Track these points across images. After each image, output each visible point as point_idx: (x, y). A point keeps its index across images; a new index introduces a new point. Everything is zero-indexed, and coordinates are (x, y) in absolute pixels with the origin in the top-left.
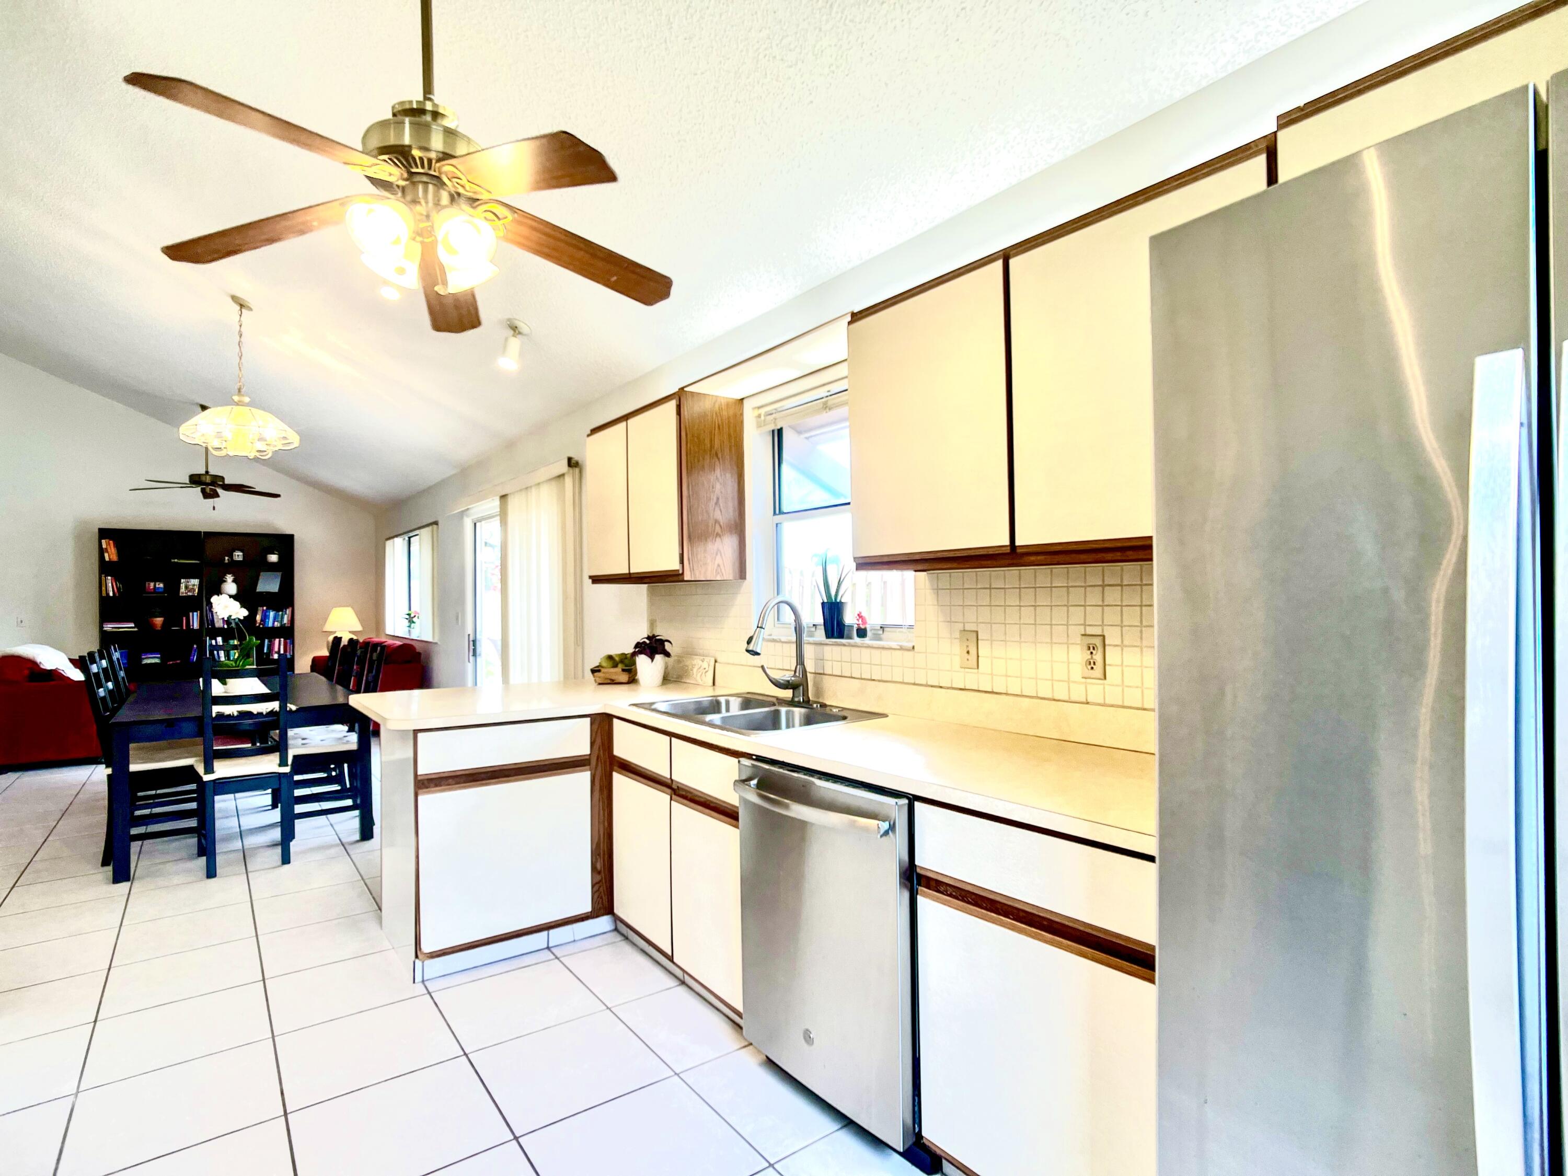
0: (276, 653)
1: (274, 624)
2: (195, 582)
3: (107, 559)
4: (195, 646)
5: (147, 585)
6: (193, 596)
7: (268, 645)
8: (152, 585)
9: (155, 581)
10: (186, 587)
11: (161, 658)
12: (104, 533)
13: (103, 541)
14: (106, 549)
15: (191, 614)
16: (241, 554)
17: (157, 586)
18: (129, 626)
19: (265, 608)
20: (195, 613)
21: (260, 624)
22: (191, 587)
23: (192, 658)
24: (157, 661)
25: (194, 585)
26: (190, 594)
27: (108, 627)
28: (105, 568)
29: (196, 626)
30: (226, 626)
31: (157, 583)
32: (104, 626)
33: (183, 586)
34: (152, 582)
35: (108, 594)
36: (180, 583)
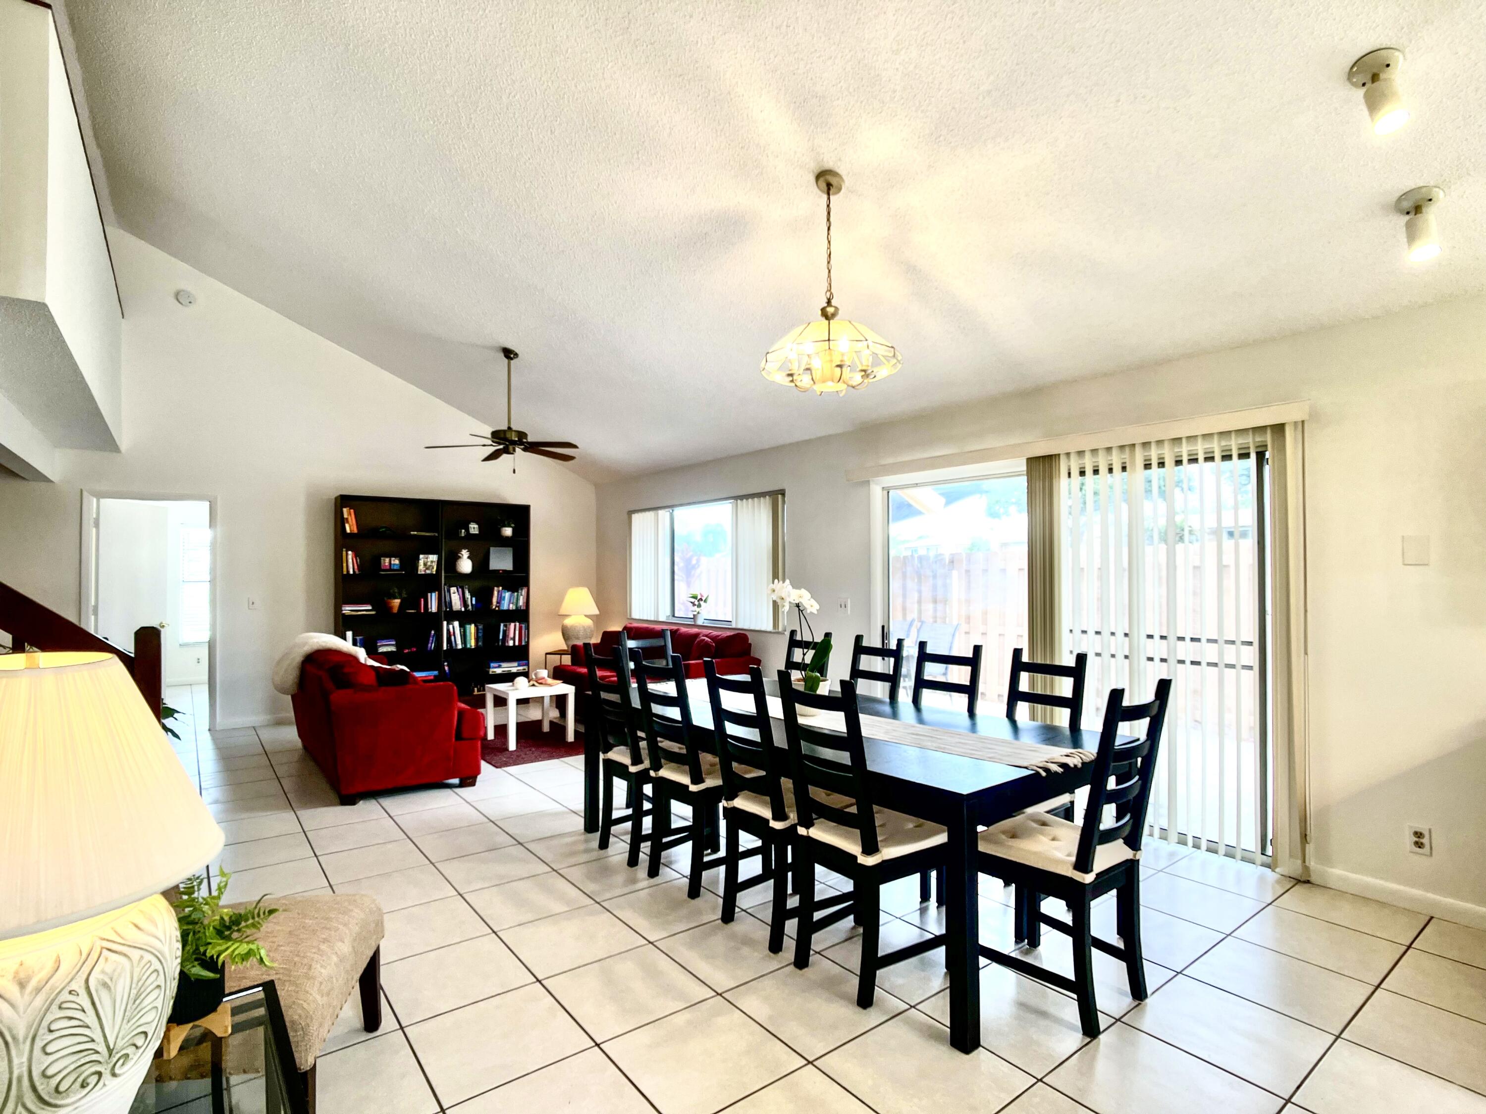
0: (511, 639)
1: (509, 605)
2: (433, 558)
3: (348, 530)
4: (433, 632)
5: (382, 561)
6: (431, 575)
7: (504, 630)
8: (387, 560)
9: (390, 556)
10: (425, 564)
11: (397, 645)
12: (344, 500)
13: (345, 510)
14: (347, 519)
15: (429, 594)
16: (476, 526)
17: (392, 562)
18: (365, 609)
19: (501, 588)
20: (433, 594)
21: (496, 607)
22: (429, 564)
23: (430, 645)
24: (393, 649)
25: (432, 562)
26: (428, 572)
27: (347, 609)
28: (342, 541)
29: (434, 608)
30: (463, 609)
31: (393, 559)
32: (343, 609)
33: (421, 562)
34: (387, 557)
35: (348, 571)
36: (418, 559)
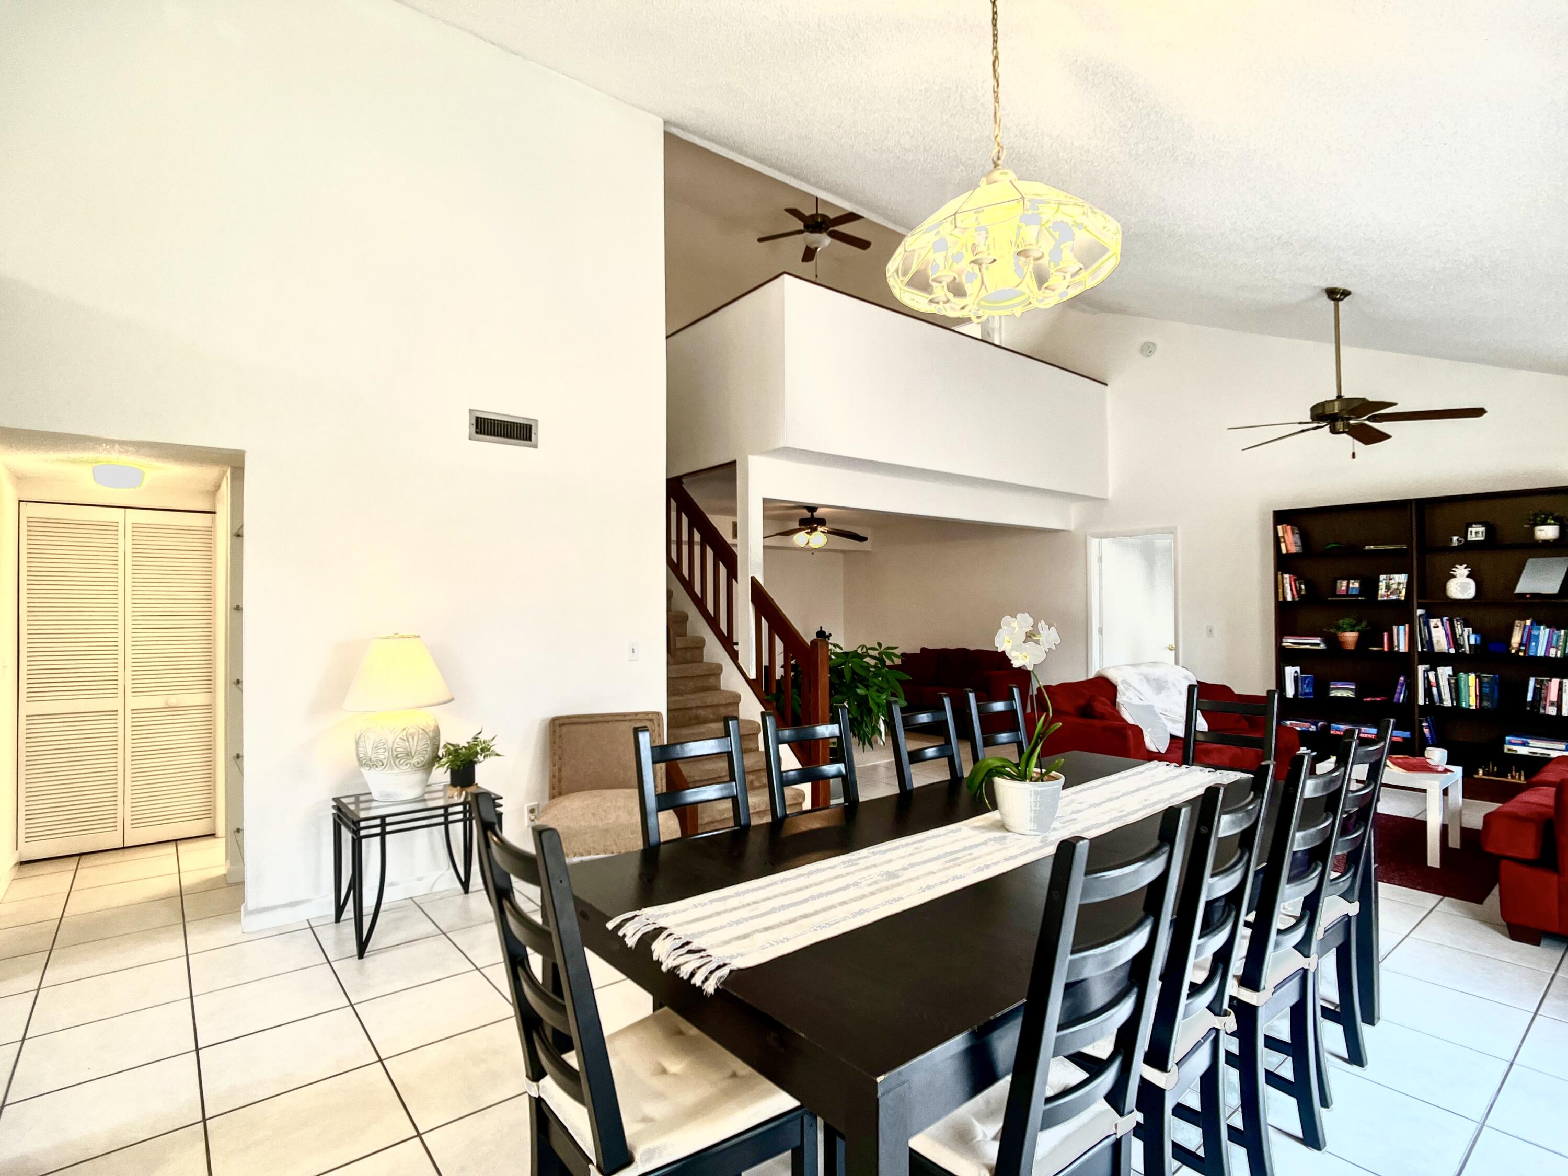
0: (1552, 704)
1: (1547, 650)
2: (1402, 578)
3: (1284, 551)
4: (1402, 679)
5: (1338, 584)
6: (1398, 601)
7: (1535, 688)
8: (1345, 583)
9: (1348, 578)
10: (1388, 587)
11: (1356, 691)
12: (1281, 517)
13: (1279, 527)
14: (1283, 537)
15: (1395, 628)
16: (1481, 529)
17: (1351, 586)
18: (1315, 642)
19: (1528, 622)
20: (1402, 628)
21: (1519, 650)
22: (1394, 586)
23: (1397, 696)
24: (1351, 694)
25: (1399, 584)
26: (1393, 597)
27: (1288, 642)
28: (1283, 563)
29: (1403, 647)
30: (1452, 651)
31: (1352, 581)
32: (1284, 640)
33: (1382, 585)
34: (1344, 579)
35: (1284, 598)
36: (1378, 581)
